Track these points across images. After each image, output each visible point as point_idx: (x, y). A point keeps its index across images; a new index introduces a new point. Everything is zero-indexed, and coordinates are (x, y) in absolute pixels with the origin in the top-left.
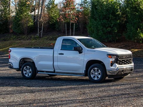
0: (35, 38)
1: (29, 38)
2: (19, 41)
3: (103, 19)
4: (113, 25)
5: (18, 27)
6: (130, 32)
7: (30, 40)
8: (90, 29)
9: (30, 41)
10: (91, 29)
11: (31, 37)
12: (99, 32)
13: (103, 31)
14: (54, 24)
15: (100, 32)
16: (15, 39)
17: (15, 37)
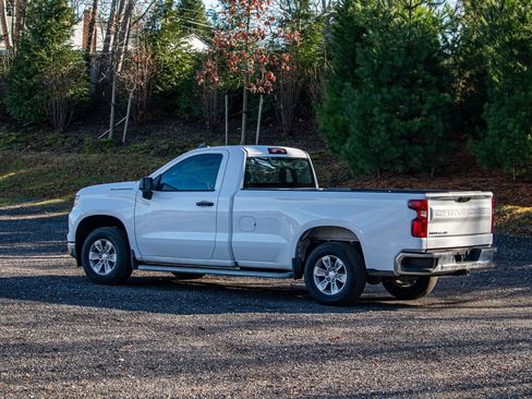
0: (100, 147)
1: (74, 145)
2: (32, 155)
3: (390, 84)
4: (428, 106)
5: (27, 98)
6: (497, 139)
7: (78, 152)
8: (332, 119)
9: (80, 156)
10: (336, 121)
11: (81, 141)
12: (374, 132)
13: (388, 130)
14: (172, 95)
15: (379, 133)
16: (14, 146)
17: (14, 138)
